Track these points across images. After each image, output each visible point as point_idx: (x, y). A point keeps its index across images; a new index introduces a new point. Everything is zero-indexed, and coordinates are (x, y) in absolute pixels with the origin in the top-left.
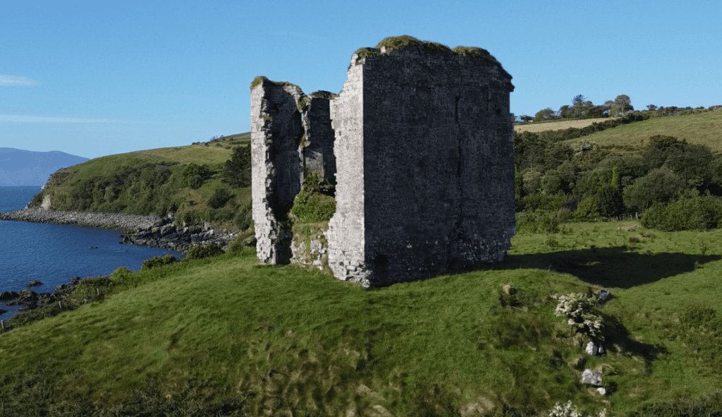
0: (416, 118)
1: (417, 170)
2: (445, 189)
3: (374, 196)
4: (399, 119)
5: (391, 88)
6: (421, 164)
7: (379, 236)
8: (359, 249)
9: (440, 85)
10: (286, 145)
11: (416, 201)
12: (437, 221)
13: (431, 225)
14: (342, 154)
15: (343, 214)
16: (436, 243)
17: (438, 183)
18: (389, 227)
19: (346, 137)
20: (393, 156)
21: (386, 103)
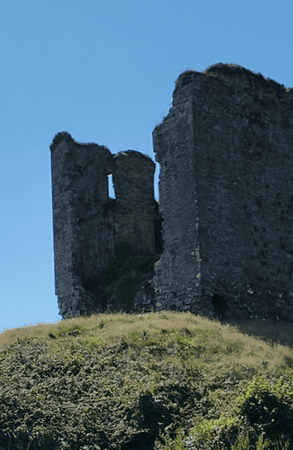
0: (251, 151)
1: (255, 208)
2: (287, 238)
3: (209, 226)
4: (232, 149)
5: (221, 114)
6: (258, 203)
7: (217, 273)
8: (194, 284)
9: (274, 122)
10: (92, 212)
11: (256, 244)
12: (279, 271)
13: (273, 274)
14: (169, 185)
15: (173, 253)
16: (280, 296)
17: (278, 230)
18: (227, 264)
19: (175, 166)
20: (228, 187)
21: (216, 128)
